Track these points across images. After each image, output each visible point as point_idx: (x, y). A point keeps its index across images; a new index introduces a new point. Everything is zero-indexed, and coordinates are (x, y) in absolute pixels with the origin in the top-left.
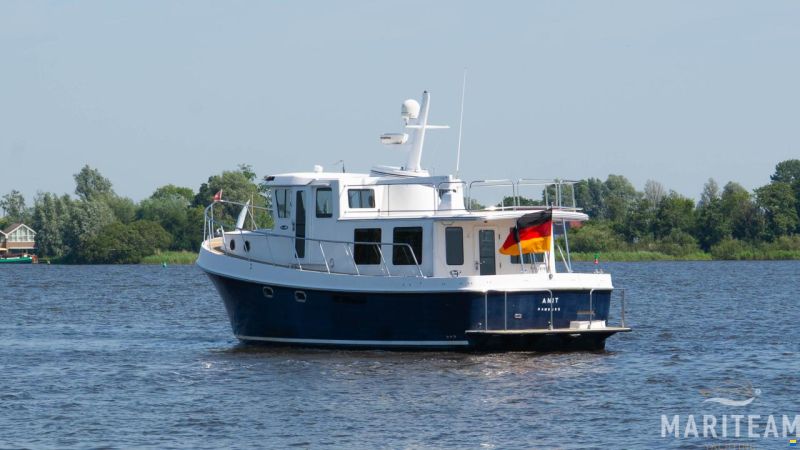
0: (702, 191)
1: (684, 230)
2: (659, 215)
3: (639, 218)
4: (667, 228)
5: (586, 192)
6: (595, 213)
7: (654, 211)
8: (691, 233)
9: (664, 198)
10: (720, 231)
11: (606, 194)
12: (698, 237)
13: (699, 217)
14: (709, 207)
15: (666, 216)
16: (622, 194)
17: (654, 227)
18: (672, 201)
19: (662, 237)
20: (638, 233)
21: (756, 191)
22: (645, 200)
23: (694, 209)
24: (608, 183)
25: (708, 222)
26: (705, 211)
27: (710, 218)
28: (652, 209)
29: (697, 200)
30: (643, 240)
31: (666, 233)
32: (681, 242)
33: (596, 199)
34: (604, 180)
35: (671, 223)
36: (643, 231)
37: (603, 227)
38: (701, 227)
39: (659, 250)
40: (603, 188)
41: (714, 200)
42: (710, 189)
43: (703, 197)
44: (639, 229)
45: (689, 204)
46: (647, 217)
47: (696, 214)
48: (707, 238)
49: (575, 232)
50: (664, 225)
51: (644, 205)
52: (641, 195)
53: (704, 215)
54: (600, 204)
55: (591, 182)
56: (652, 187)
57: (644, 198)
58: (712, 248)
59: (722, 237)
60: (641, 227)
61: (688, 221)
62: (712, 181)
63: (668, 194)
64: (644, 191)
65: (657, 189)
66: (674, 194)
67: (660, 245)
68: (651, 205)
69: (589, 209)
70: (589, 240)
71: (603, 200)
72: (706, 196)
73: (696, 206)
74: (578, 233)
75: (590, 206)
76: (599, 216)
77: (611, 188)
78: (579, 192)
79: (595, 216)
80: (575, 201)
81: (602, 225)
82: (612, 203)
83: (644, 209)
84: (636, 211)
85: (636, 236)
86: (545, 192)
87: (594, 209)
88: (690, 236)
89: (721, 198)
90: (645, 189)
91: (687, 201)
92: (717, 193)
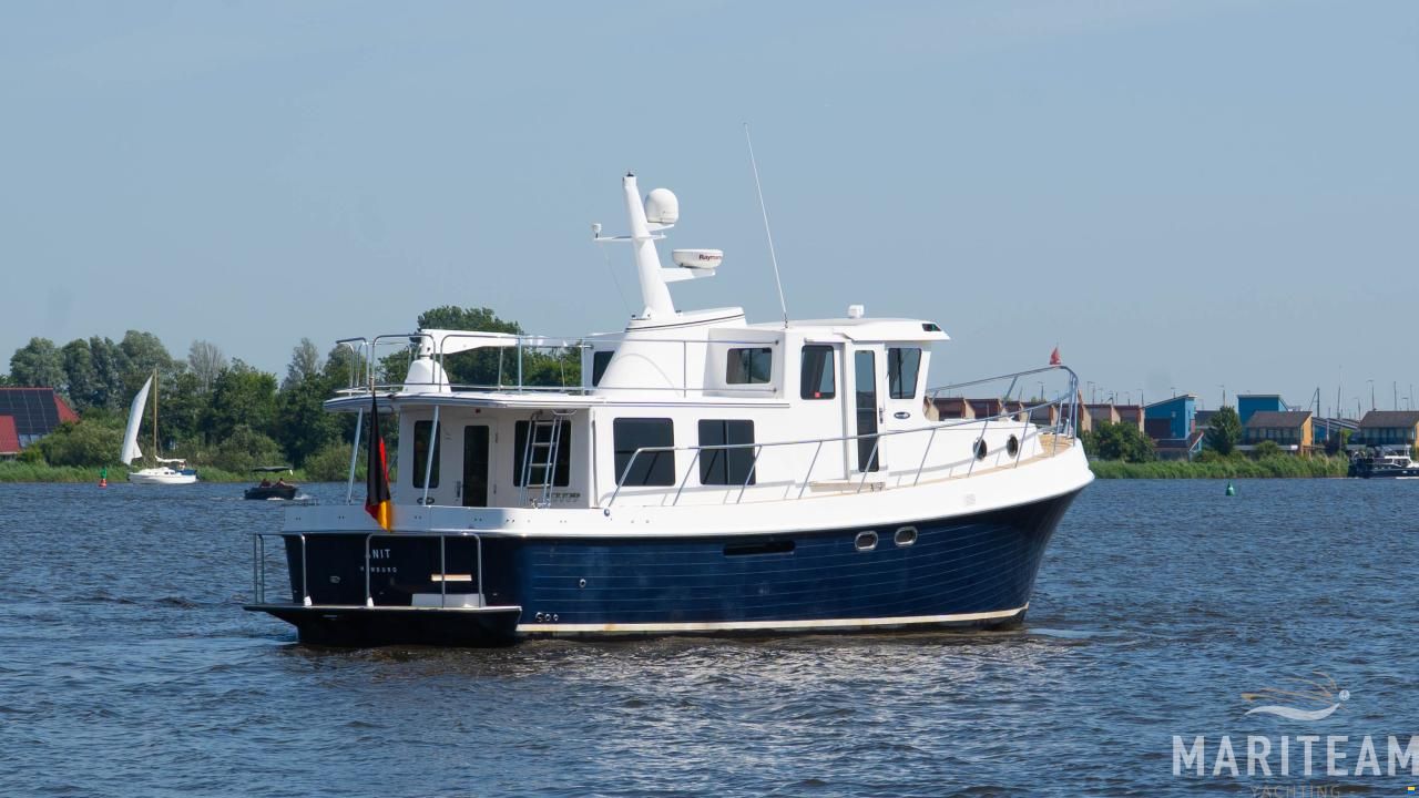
0: (290, 361)
1: (258, 429)
2: (215, 402)
3: (180, 407)
4: (228, 425)
5: (86, 361)
6: (102, 398)
7: (206, 396)
8: (272, 435)
9: (223, 372)
10: (322, 430)
11: (123, 364)
12: (282, 440)
13: (283, 407)
14: (303, 389)
15: (228, 403)
16: (148, 363)
17: (206, 424)
18: (238, 379)
19: (219, 441)
20: (177, 433)
21: (384, 361)
22: (189, 376)
23: (277, 392)
24: (126, 345)
25: (300, 415)
26: (294, 396)
27: (304, 408)
28: (203, 391)
29: (281, 376)
30: (185, 446)
31: (227, 433)
32: (253, 448)
33: (103, 373)
34: (117, 340)
35: (236, 417)
36: (185, 429)
37: (114, 422)
38: (289, 424)
39: (214, 463)
40: (115, 354)
41: (310, 376)
42: (304, 356)
43: (292, 369)
44: (179, 427)
45: (267, 383)
46: (190, 406)
47: (279, 400)
48: (299, 443)
49: (68, 431)
50: (224, 420)
51: (189, 384)
52: (181, 366)
53: (292, 402)
54: (111, 382)
55: (95, 343)
56: (201, 354)
57: (187, 371)
58: (307, 459)
59: (324, 440)
60: (184, 424)
61: (265, 412)
62: (307, 344)
63: (230, 365)
64: (187, 360)
65: (210, 355)
66: (239, 364)
67: (215, 455)
68: (201, 384)
69: (92, 391)
70: (91, 445)
71: (116, 375)
72: (296, 369)
73: (279, 387)
74: (72, 433)
75: (92, 384)
76: (108, 403)
77: (131, 355)
78: (72, 361)
79: (102, 403)
80: (65, 375)
81: (114, 418)
82: (133, 380)
83: (189, 392)
84: (173, 395)
85: (173, 438)
86: (15, 360)
87: (100, 391)
88: (267, 439)
89: (322, 374)
90: (190, 356)
91: (264, 377)
92: (316, 364)
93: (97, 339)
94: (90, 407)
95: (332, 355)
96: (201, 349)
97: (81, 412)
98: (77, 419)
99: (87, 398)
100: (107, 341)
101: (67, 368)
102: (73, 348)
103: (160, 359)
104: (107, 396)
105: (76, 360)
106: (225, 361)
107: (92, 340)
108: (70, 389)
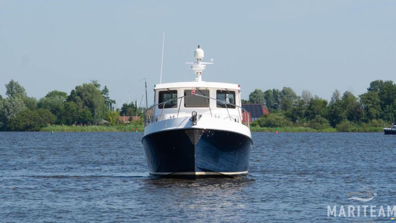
0: (332, 96)
1: (322, 116)
2: (310, 108)
3: (299, 110)
4: (313, 115)
5: (271, 96)
7: (307, 106)
8: (326, 118)
9: (312, 99)
10: (341, 116)
11: (282, 97)
12: (330, 119)
13: (330, 110)
14: (335, 104)
15: (313, 109)
16: (290, 97)
17: (307, 115)
18: (316, 101)
19: (311, 120)
20: (298, 117)
22: (302, 100)
23: (328, 105)
24: (283, 91)
25: (335, 112)
26: (333, 106)
27: (336, 110)
29: (329, 101)
30: (301, 121)
31: (313, 118)
32: (321, 122)
33: (277, 100)
34: (280, 90)
35: (316, 112)
36: (300, 116)
37: (280, 114)
38: (331, 114)
39: (309, 126)
40: (280, 94)
41: (338, 101)
42: (336, 95)
43: (332, 99)
45: (325, 103)
46: (303, 109)
47: (328, 108)
48: (334, 121)
51: (302, 103)
52: (299, 97)
53: (332, 108)
54: (279, 102)
56: (305, 94)
57: (301, 99)
58: (337, 125)
59: (342, 120)
60: (300, 114)
61: (325, 111)
62: (337, 91)
63: (314, 97)
64: (301, 96)
65: (308, 95)
66: (317, 98)
67: (310, 124)
68: (305, 103)
69: (273, 105)
70: (273, 121)
71: (280, 100)
72: (334, 98)
74: (267, 117)
75: (273, 103)
76: (278, 108)
77: (284, 94)
79: (276, 108)
80: (265, 100)
82: (285, 102)
83: (302, 105)
84: (297, 106)
85: (297, 119)
86: (251, 95)
87: (275, 105)
88: (325, 119)
89: (341, 100)
90: (302, 94)
91: (324, 101)
92: (339, 97)
93: (275, 89)
94: (273, 110)
95: (345, 94)
96: (305, 92)
97: (270, 111)
98: (268, 113)
99: (272, 107)
100: (277, 90)
101: (266, 98)
102: (267, 92)
103: (294, 96)
104: (277, 106)
105: (268, 96)
106: (312, 96)
107: (273, 90)
108: (267, 104)
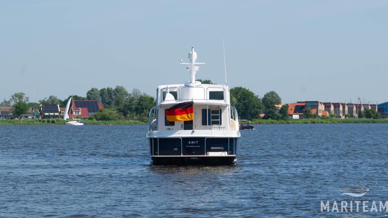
2: (139, 104)
3: (130, 105)
4: (142, 110)
5: (106, 94)
6: (110, 103)
7: (136, 102)
9: (141, 96)
11: (115, 94)
15: (142, 104)
16: (122, 94)
17: (137, 110)
18: (145, 98)
19: (140, 114)
20: (129, 112)
22: (132, 97)
24: (116, 89)
30: (131, 115)
31: (142, 112)
33: (110, 97)
34: (114, 88)
35: (144, 108)
36: (131, 111)
37: (113, 109)
39: (138, 120)
40: (114, 91)
46: (133, 105)
47: (155, 103)
51: (132, 100)
52: (130, 95)
54: (112, 99)
56: (135, 91)
57: (132, 96)
60: (130, 109)
61: (152, 107)
63: (143, 95)
65: (138, 92)
66: (145, 94)
67: (139, 117)
68: (135, 99)
69: (107, 101)
70: (107, 115)
71: (113, 97)
73: (155, 100)
74: (102, 112)
75: (107, 99)
76: (111, 104)
77: (117, 92)
78: (102, 94)
80: (101, 97)
81: (113, 108)
82: (118, 98)
83: (132, 101)
84: (128, 102)
85: (127, 113)
86: (88, 93)
87: (109, 101)
90: (133, 92)
91: (151, 98)
93: (109, 88)
94: (107, 106)
96: (136, 90)
97: (105, 107)
98: (103, 109)
99: (106, 103)
100: (111, 88)
101: (101, 95)
102: (102, 90)
103: (125, 93)
104: (111, 103)
105: (103, 94)
106: (141, 94)
107: (107, 88)
108: (102, 101)
